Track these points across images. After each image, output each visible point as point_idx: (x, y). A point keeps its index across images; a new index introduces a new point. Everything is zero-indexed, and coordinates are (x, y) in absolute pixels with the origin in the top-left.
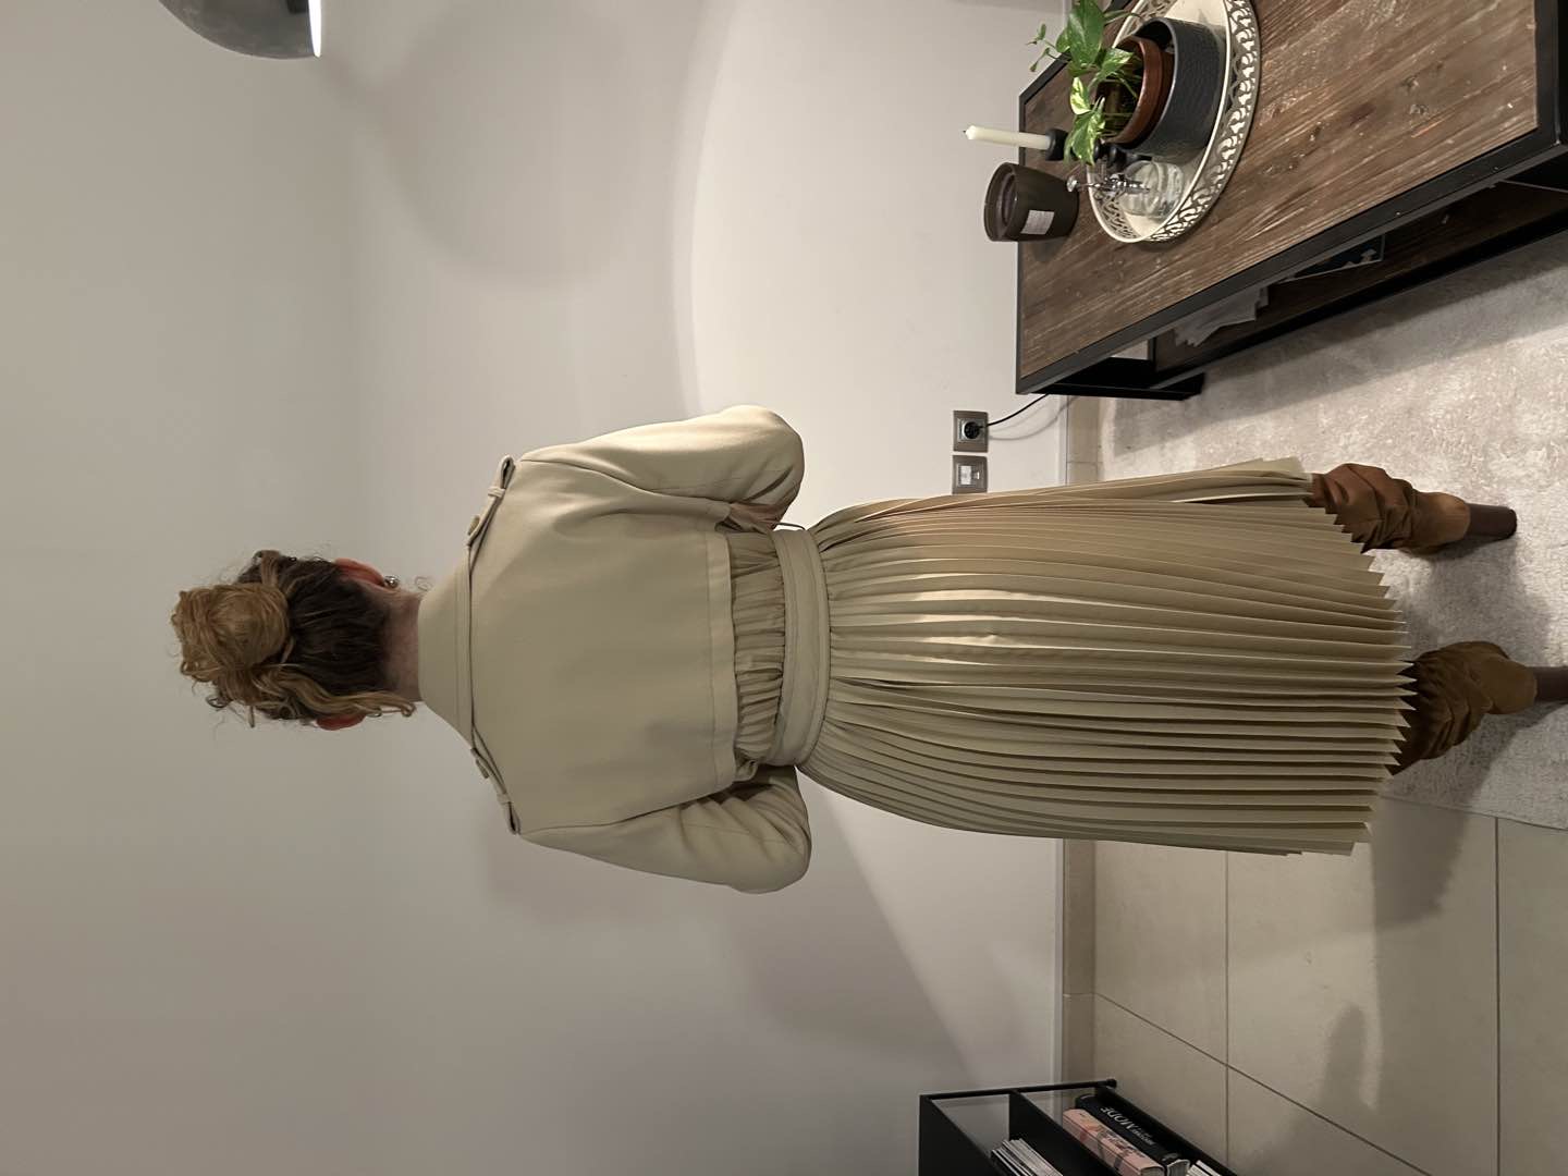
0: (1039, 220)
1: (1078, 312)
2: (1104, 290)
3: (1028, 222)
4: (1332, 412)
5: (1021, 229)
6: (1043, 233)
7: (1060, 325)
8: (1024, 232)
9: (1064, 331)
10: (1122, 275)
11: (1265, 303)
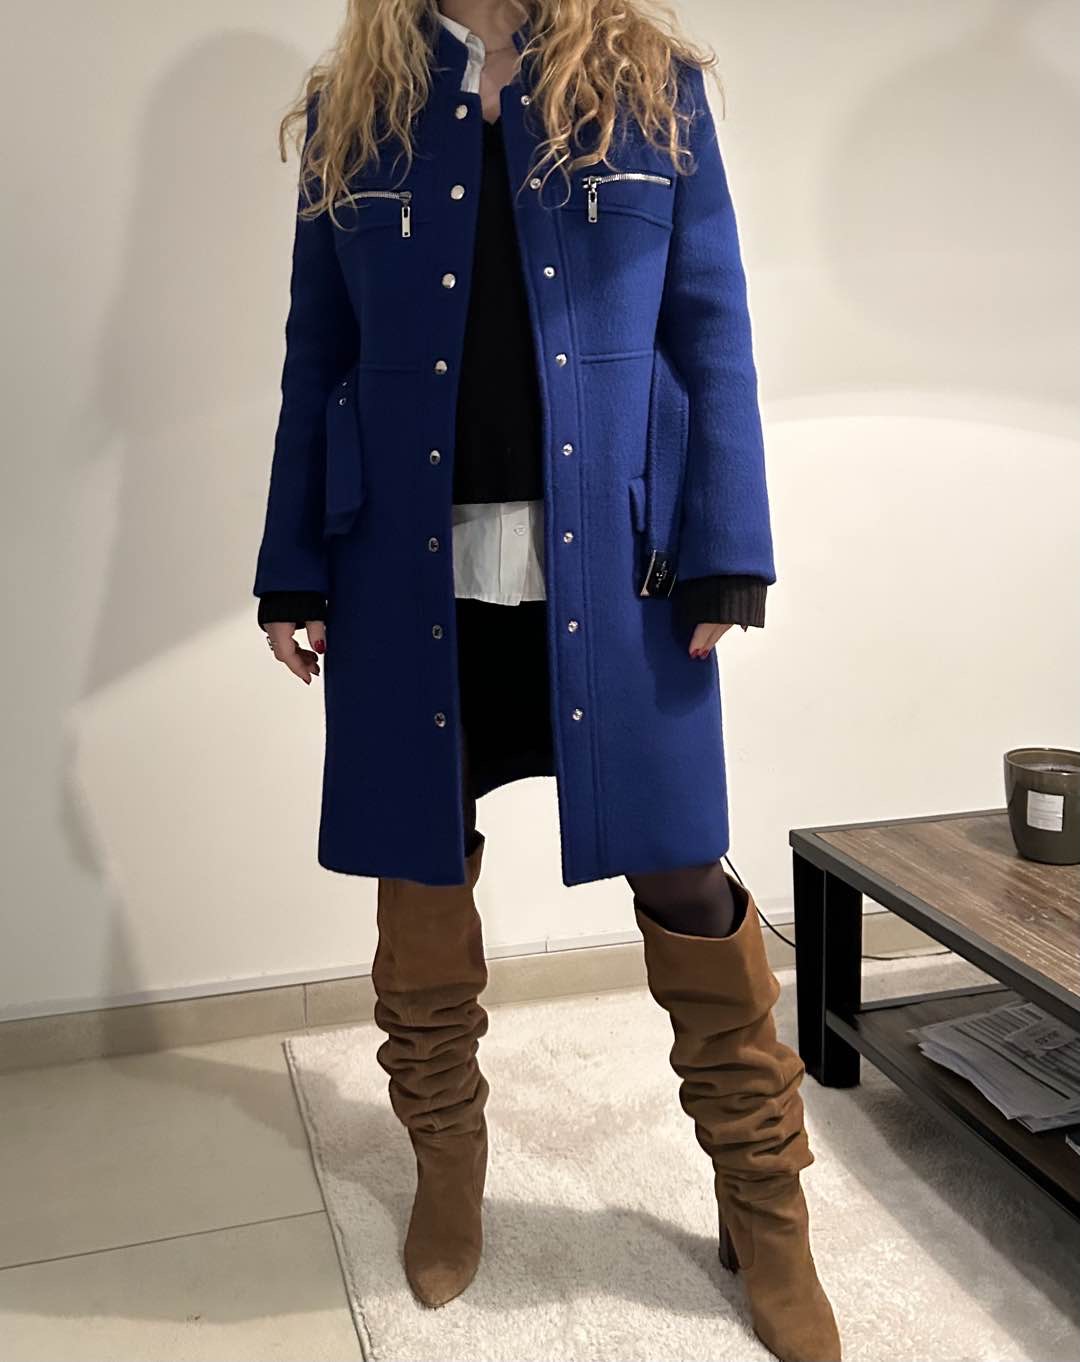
0: (1048, 812)
1: (946, 880)
2: (996, 903)
3: (1047, 797)
4: (903, 1257)
5: (1033, 790)
6: (1029, 823)
7: (913, 864)
8: (1030, 792)
9: (909, 869)
10: (1032, 919)
11: (1035, 1128)
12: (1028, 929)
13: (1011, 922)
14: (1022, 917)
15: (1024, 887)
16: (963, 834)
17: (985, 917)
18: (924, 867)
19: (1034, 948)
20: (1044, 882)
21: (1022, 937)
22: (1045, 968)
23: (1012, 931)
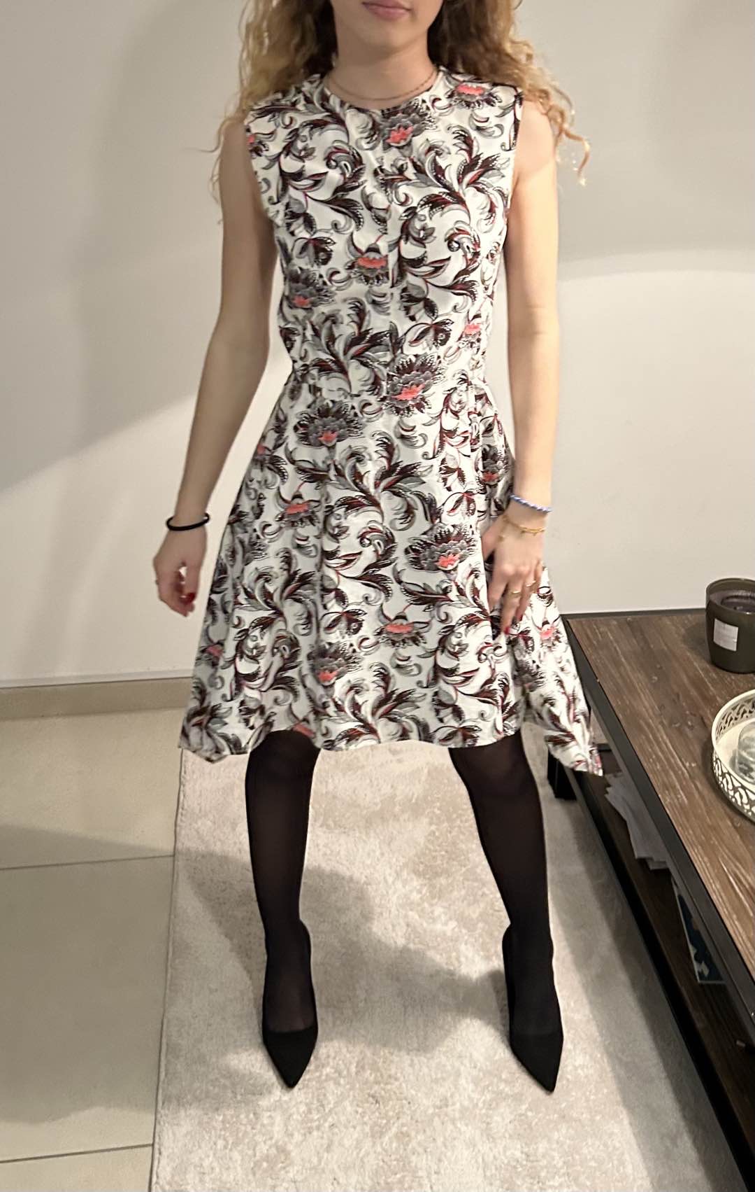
0: (726, 636)
3: (727, 625)
5: (718, 619)
6: (714, 637)
9: (617, 664)
10: (677, 725)
11: (652, 867)
12: (667, 735)
13: (660, 727)
14: (671, 723)
15: (694, 693)
16: (683, 631)
17: (644, 719)
18: (629, 664)
19: (660, 754)
20: (712, 688)
21: (658, 743)
22: (654, 773)
23: (654, 736)
